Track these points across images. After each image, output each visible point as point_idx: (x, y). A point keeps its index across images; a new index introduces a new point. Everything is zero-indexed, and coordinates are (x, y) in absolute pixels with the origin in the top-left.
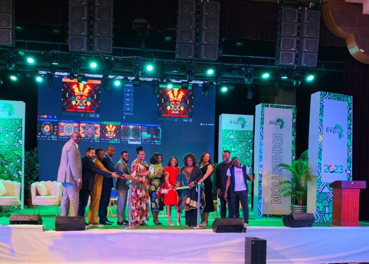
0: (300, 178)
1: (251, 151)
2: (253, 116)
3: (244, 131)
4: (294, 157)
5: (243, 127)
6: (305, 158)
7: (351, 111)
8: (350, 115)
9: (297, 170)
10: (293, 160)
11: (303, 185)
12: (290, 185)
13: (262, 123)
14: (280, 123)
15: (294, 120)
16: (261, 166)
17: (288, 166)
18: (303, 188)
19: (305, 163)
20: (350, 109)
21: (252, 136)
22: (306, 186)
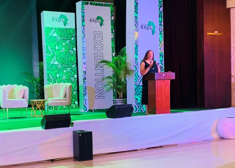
0: (120, 74)
1: (75, 49)
2: (74, 14)
3: (66, 29)
4: (114, 54)
5: (65, 25)
6: (124, 54)
7: (162, 9)
8: (161, 12)
9: (117, 65)
10: (113, 57)
11: (123, 80)
12: (111, 80)
13: (83, 21)
14: (100, 21)
15: (113, 18)
16: (85, 63)
17: (109, 62)
18: (123, 82)
19: (124, 59)
20: (161, 7)
21: (74, 34)
22: (126, 80)
